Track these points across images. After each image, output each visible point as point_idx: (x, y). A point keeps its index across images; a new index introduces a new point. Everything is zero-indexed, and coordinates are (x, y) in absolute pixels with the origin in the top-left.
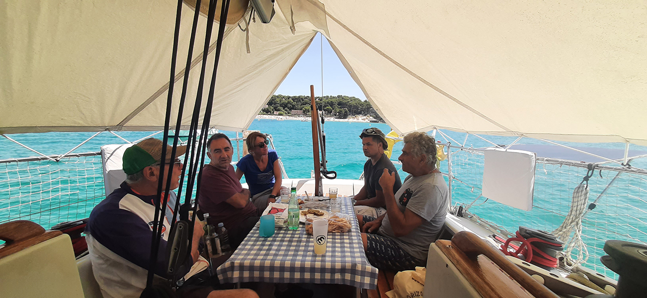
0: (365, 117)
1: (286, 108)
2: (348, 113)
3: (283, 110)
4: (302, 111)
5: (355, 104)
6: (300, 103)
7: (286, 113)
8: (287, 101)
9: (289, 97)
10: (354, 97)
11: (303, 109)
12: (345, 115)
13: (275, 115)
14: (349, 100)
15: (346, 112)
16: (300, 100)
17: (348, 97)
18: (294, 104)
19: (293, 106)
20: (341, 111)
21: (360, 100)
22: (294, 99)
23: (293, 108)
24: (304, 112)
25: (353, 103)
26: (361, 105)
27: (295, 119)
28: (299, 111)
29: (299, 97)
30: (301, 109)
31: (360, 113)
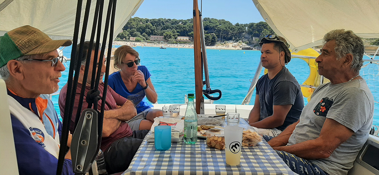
0: (235, 44)
1: (144, 34)
2: (216, 39)
3: (141, 36)
4: (163, 37)
5: (225, 29)
6: (160, 28)
7: (144, 40)
8: (144, 26)
9: (147, 21)
10: (223, 20)
11: (164, 34)
12: (212, 41)
13: (131, 41)
14: (218, 24)
15: (214, 38)
16: (160, 24)
17: (216, 20)
18: (153, 28)
19: (152, 30)
20: (208, 37)
21: (230, 24)
22: (154, 22)
23: (152, 33)
24: (165, 38)
25: (222, 27)
26: (231, 29)
27: (155, 46)
28: (159, 36)
29: (159, 20)
30: (162, 34)
31: (230, 39)
